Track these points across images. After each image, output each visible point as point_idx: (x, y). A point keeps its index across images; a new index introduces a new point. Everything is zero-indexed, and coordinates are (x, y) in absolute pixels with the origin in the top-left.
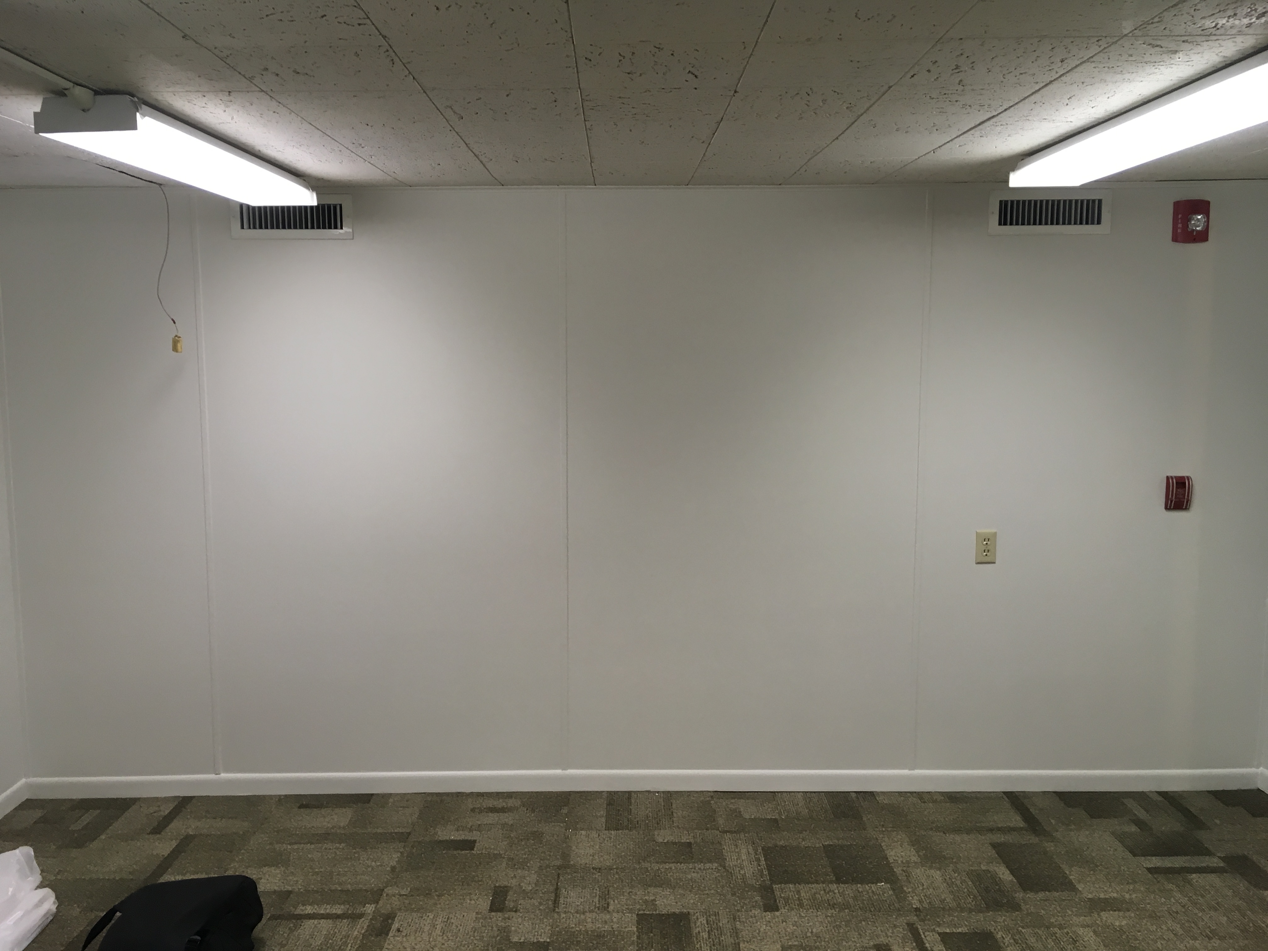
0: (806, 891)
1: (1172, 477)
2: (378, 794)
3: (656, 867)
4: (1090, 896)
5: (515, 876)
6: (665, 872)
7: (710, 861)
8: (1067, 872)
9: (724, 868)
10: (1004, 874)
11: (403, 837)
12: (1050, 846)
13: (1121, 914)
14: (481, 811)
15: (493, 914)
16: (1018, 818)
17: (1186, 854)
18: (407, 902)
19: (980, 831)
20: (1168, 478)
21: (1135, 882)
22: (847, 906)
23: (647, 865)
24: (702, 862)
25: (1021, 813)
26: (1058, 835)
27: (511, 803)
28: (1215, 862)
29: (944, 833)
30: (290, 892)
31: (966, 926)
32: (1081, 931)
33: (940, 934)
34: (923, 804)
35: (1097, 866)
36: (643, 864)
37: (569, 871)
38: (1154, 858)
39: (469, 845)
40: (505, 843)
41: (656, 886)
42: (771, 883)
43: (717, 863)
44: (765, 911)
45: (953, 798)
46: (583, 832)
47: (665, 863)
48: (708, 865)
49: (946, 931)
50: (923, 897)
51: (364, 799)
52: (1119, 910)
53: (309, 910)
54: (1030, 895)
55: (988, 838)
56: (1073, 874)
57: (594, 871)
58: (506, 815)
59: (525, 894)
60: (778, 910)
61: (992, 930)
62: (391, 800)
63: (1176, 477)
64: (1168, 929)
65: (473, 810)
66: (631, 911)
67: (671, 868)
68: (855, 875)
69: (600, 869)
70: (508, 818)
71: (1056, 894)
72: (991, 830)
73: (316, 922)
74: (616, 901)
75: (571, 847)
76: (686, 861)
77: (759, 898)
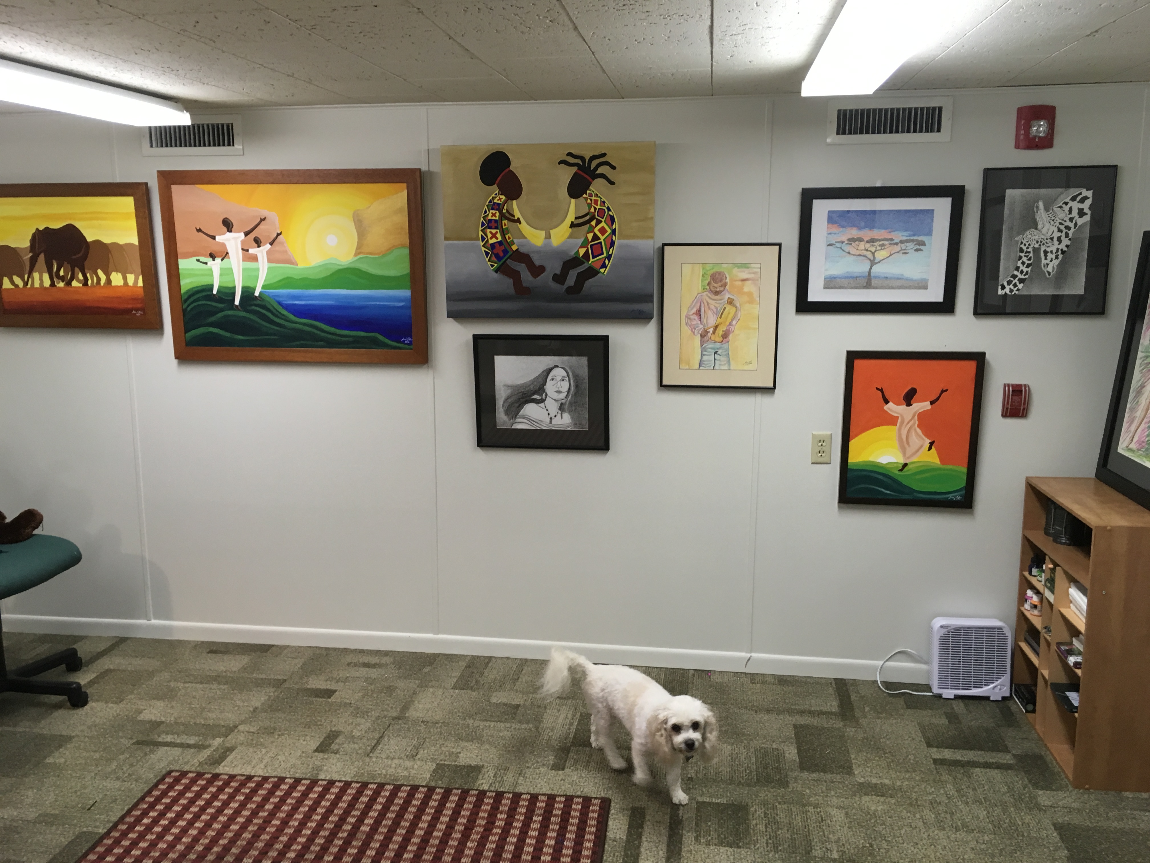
1: (1009, 385)
2: (277, 646)
3: (477, 723)
4: (862, 780)
5: (352, 723)
6: (483, 729)
7: (528, 722)
8: (853, 756)
9: (537, 729)
10: (791, 753)
11: (278, 684)
12: (850, 731)
13: (882, 799)
14: (355, 665)
15: (316, 754)
16: (835, 703)
17: (981, 749)
18: (250, 738)
19: (791, 712)
20: (1005, 385)
21: (915, 771)
23: (470, 721)
24: (520, 723)
25: (840, 699)
26: (864, 722)
27: (385, 660)
28: (1007, 759)
29: (756, 712)
30: (163, 722)
31: (727, 797)
32: (834, 812)
33: (697, 802)
34: (751, 685)
35: (885, 753)
36: (468, 720)
37: (400, 722)
38: (946, 750)
39: (329, 693)
40: (360, 694)
41: (468, 741)
42: (572, 746)
43: (533, 724)
44: (552, 769)
45: (782, 680)
46: (431, 690)
47: (487, 721)
48: (523, 726)
49: (705, 800)
50: (701, 768)
51: (264, 649)
52: (882, 796)
53: (169, 738)
54: (805, 775)
55: (794, 720)
56: (856, 758)
57: (422, 724)
58: (375, 670)
59: (352, 738)
60: (563, 769)
61: (750, 804)
62: (285, 651)
63: (1013, 385)
64: (922, 817)
65: (349, 664)
66: (433, 760)
67: (490, 726)
69: (428, 722)
70: (374, 673)
71: (829, 776)
72: (802, 713)
73: (168, 748)
74: (426, 751)
75: (414, 701)
76: (506, 721)
77: (553, 757)
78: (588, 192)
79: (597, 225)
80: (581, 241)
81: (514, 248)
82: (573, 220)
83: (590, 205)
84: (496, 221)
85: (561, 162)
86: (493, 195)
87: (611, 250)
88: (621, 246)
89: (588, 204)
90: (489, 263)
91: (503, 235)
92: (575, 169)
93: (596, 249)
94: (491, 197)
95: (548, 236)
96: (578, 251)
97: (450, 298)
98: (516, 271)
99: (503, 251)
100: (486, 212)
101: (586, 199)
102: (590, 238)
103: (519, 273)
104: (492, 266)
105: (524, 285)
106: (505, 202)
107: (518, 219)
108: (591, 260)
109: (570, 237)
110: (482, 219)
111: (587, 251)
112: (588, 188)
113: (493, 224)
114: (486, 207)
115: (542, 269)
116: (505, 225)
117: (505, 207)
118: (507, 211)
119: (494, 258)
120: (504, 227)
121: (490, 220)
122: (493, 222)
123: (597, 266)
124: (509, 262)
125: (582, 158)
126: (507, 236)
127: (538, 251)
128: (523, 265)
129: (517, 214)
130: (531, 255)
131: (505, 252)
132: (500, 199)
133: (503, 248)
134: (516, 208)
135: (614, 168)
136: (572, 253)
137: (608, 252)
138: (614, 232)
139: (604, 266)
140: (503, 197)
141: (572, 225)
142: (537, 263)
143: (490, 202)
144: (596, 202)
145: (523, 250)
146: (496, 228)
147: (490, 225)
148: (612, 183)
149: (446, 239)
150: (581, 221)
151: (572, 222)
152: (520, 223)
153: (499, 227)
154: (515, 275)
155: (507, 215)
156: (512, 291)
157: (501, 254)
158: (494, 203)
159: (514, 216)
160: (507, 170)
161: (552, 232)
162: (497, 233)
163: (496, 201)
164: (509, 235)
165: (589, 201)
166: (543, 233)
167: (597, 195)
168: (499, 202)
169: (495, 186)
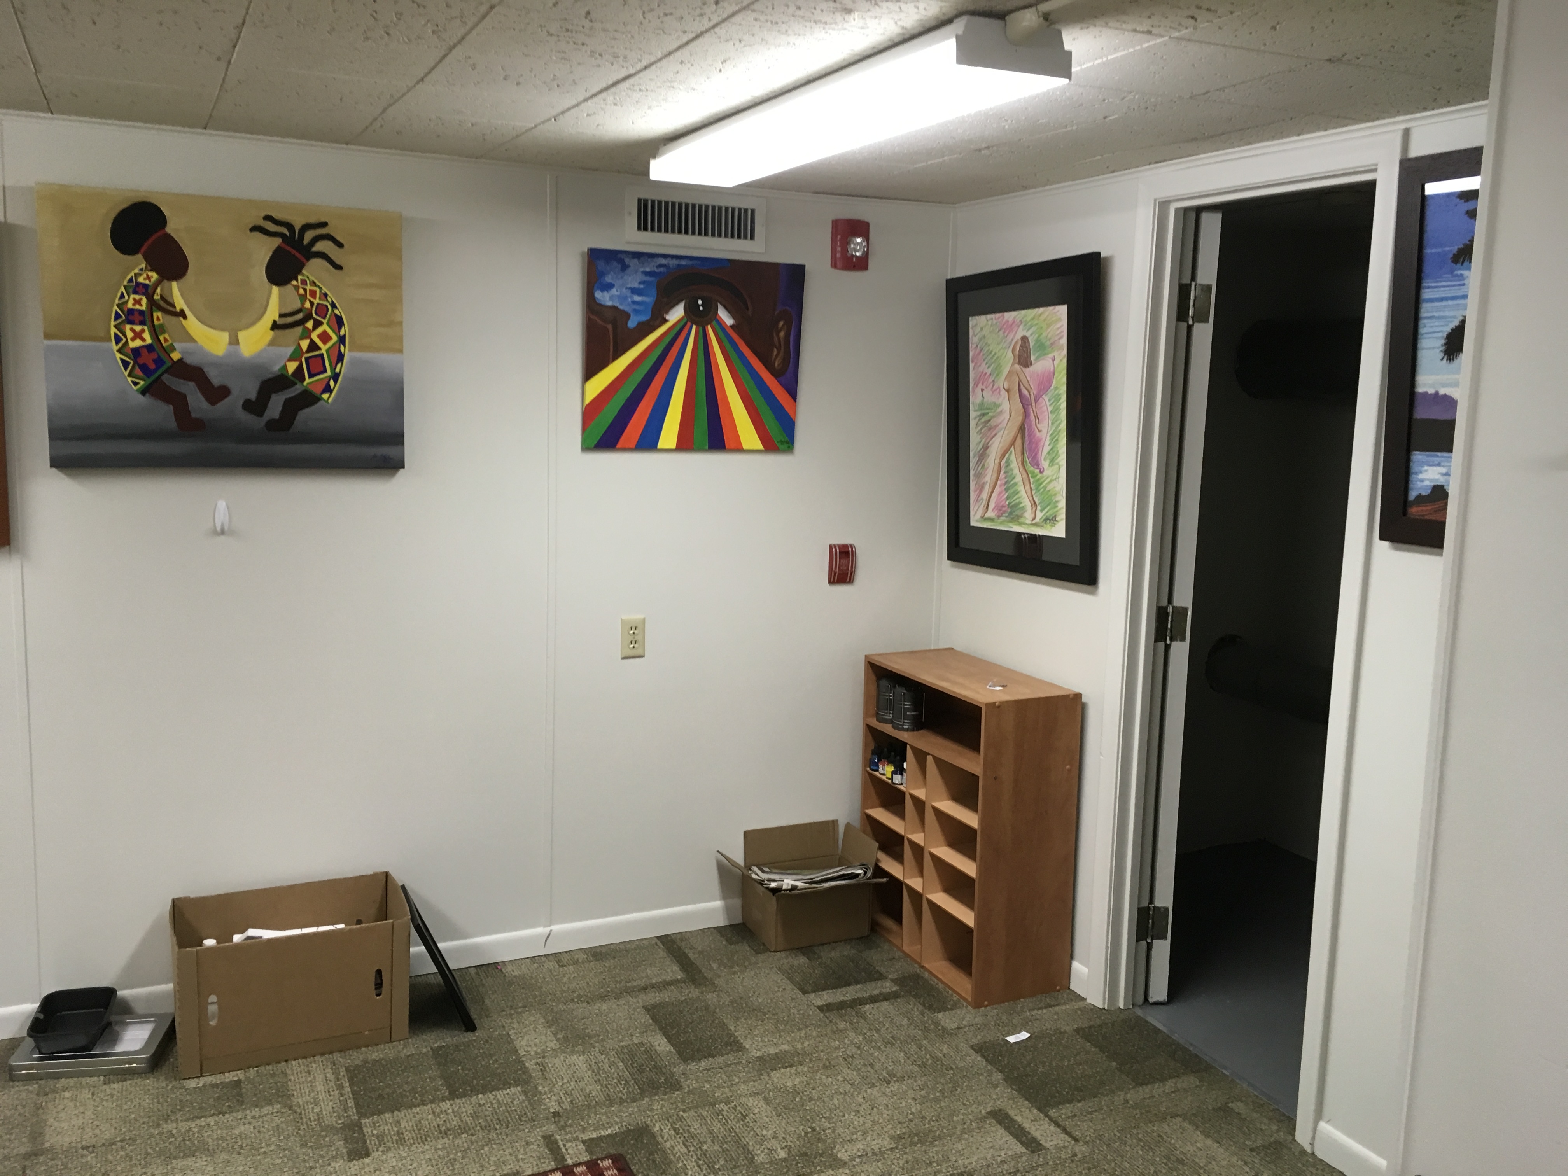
0: (406, 1119)
1: (835, 546)
3: (184, 1126)
4: (759, 1054)
6: (199, 1132)
7: (270, 1103)
8: (733, 1028)
9: (290, 1108)
10: (661, 1045)
12: (711, 998)
13: (793, 1070)
16: (676, 968)
17: (857, 982)
19: (629, 991)
20: (831, 547)
21: (807, 1027)
22: (464, 1129)
23: (171, 1126)
24: (257, 1106)
25: (677, 961)
26: (720, 982)
28: (888, 987)
29: (588, 1003)
31: (617, 1123)
32: (751, 1102)
33: (584, 1142)
34: (561, 969)
35: (765, 1014)
36: (165, 1126)
37: (41, 1159)
38: (824, 993)
41: (186, 1156)
42: (359, 1118)
43: (279, 1102)
44: (350, 1160)
45: (597, 954)
46: (67, 1094)
47: (200, 1118)
48: (265, 1110)
49: (591, 1136)
50: (562, 1096)
52: (791, 1066)
54: (693, 1066)
55: (640, 1001)
56: (739, 1030)
57: (85, 1152)
60: (368, 1155)
61: (648, 1122)
63: (839, 546)
64: (845, 1079)
67: (209, 1125)
68: (475, 1082)
69: (94, 1146)
71: (720, 1060)
72: (644, 989)
75: (45, 1121)
76: (231, 1110)
77: (342, 1143)
78: (300, 277)
79: (315, 327)
80: (290, 350)
81: (175, 356)
82: (277, 318)
83: (303, 298)
84: (141, 312)
85: (255, 229)
86: (136, 271)
87: (339, 366)
88: (354, 362)
89: (300, 295)
90: (129, 379)
91: (155, 333)
92: (277, 241)
93: (316, 364)
94: (132, 274)
95: (234, 341)
96: (285, 367)
97: (56, 434)
98: (179, 393)
99: (154, 361)
100: (122, 296)
101: (297, 288)
102: (305, 348)
103: (184, 397)
104: (135, 384)
105: (193, 415)
106: (158, 283)
107: (182, 311)
108: (307, 380)
109: (272, 343)
110: (116, 308)
111: (301, 365)
112: (299, 271)
113: (137, 317)
114: (123, 289)
115: (223, 392)
116: (158, 319)
117: (159, 291)
118: (162, 297)
119: (138, 371)
120: (156, 322)
121: (131, 311)
122: (136, 313)
123: (317, 390)
124: (166, 378)
125: (289, 226)
126: (162, 338)
127: (218, 363)
128: (192, 384)
129: (180, 303)
130: (205, 370)
131: (159, 362)
132: (149, 278)
133: (154, 356)
134: (177, 293)
135: (340, 245)
136: (276, 368)
137: (333, 369)
138: (342, 340)
139: (328, 389)
140: (154, 276)
141: (275, 326)
142: (216, 381)
143: (131, 280)
144: (313, 294)
145: (189, 360)
146: (142, 323)
147: (131, 318)
148: (339, 267)
149: (47, 336)
150: (290, 320)
151: (275, 322)
152: (185, 317)
153: (148, 320)
154: (178, 402)
155: (162, 303)
156: (172, 424)
157: (152, 366)
158: (138, 284)
159: (174, 306)
160: (160, 233)
161: (242, 335)
162: (143, 331)
163: (141, 280)
164: (167, 336)
165: (301, 291)
166: (224, 337)
167: (314, 283)
168: (147, 282)
169: (140, 256)
